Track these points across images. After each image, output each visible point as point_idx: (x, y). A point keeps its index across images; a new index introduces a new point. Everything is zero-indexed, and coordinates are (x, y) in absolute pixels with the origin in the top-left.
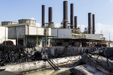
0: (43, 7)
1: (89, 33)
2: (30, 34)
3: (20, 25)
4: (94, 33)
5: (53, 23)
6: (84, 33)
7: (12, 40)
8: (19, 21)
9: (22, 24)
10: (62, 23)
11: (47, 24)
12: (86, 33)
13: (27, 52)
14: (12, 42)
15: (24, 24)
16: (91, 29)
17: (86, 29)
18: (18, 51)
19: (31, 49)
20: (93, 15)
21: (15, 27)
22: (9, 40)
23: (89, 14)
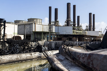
0: (50, 8)
1: (90, 30)
2: (36, 31)
3: (29, 23)
4: (94, 30)
5: (58, 21)
6: (85, 30)
7: (20, 36)
8: (28, 19)
9: (30, 23)
10: (65, 22)
11: (53, 22)
12: (87, 30)
13: (31, 45)
14: (20, 37)
15: (31, 22)
16: (91, 27)
17: (87, 27)
18: (23, 44)
19: (35, 43)
20: (94, 15)
21: (25, 25)
22: (18, 35)
23: (90, 14)
